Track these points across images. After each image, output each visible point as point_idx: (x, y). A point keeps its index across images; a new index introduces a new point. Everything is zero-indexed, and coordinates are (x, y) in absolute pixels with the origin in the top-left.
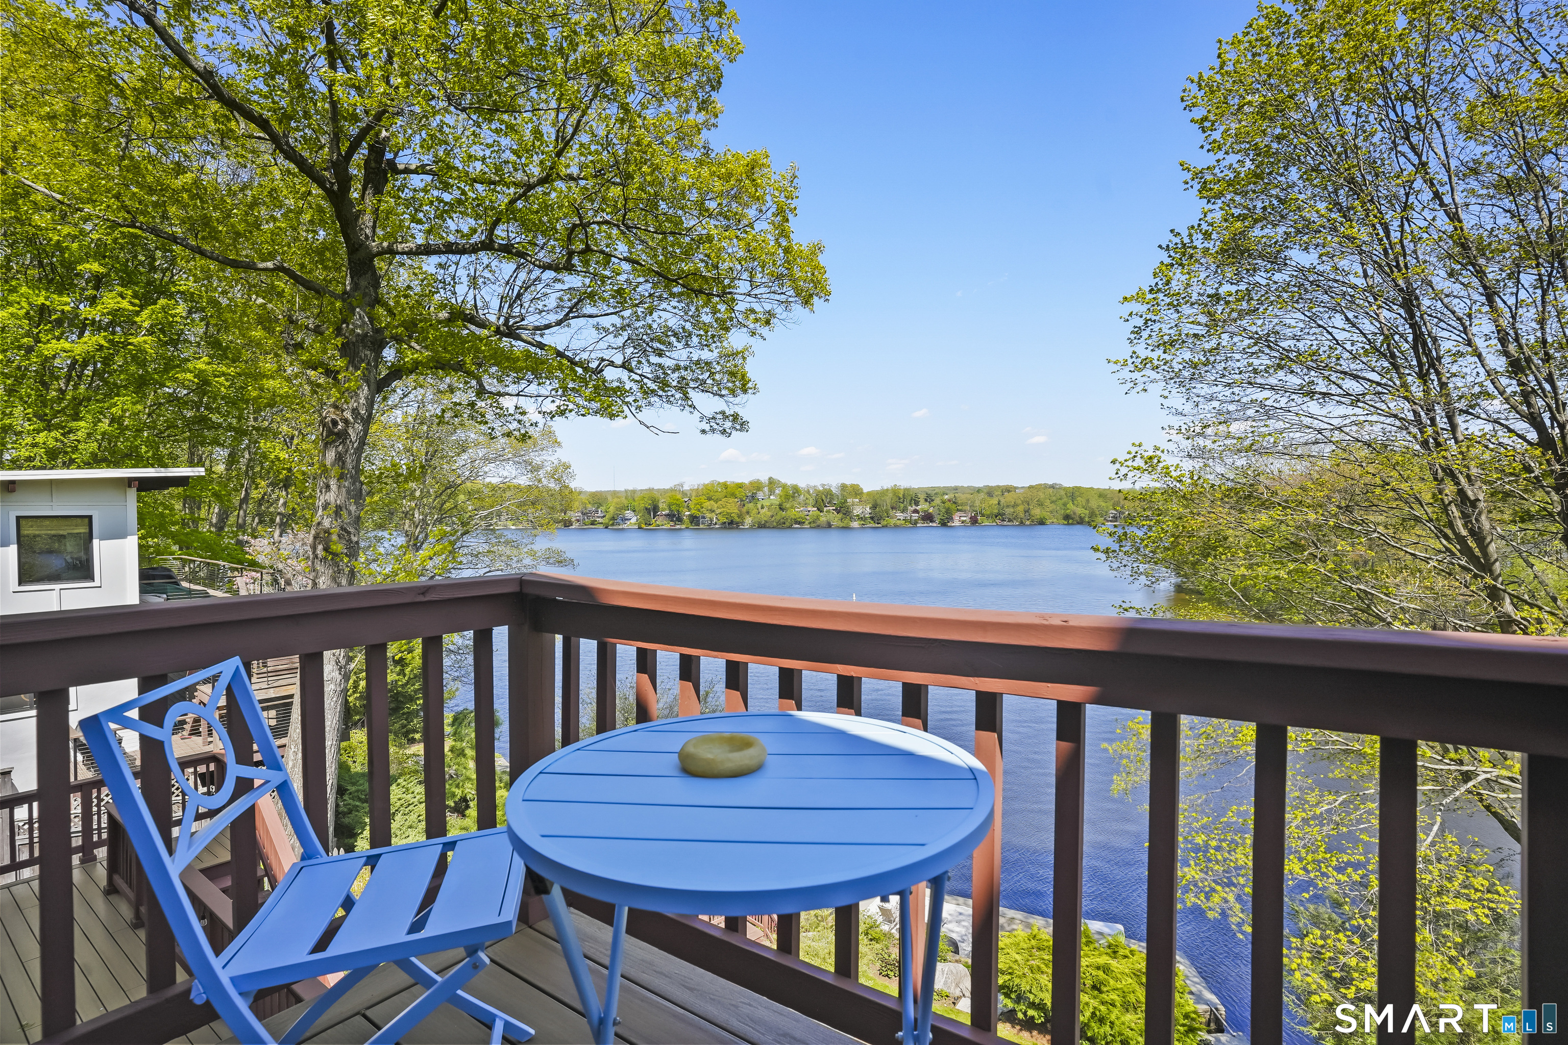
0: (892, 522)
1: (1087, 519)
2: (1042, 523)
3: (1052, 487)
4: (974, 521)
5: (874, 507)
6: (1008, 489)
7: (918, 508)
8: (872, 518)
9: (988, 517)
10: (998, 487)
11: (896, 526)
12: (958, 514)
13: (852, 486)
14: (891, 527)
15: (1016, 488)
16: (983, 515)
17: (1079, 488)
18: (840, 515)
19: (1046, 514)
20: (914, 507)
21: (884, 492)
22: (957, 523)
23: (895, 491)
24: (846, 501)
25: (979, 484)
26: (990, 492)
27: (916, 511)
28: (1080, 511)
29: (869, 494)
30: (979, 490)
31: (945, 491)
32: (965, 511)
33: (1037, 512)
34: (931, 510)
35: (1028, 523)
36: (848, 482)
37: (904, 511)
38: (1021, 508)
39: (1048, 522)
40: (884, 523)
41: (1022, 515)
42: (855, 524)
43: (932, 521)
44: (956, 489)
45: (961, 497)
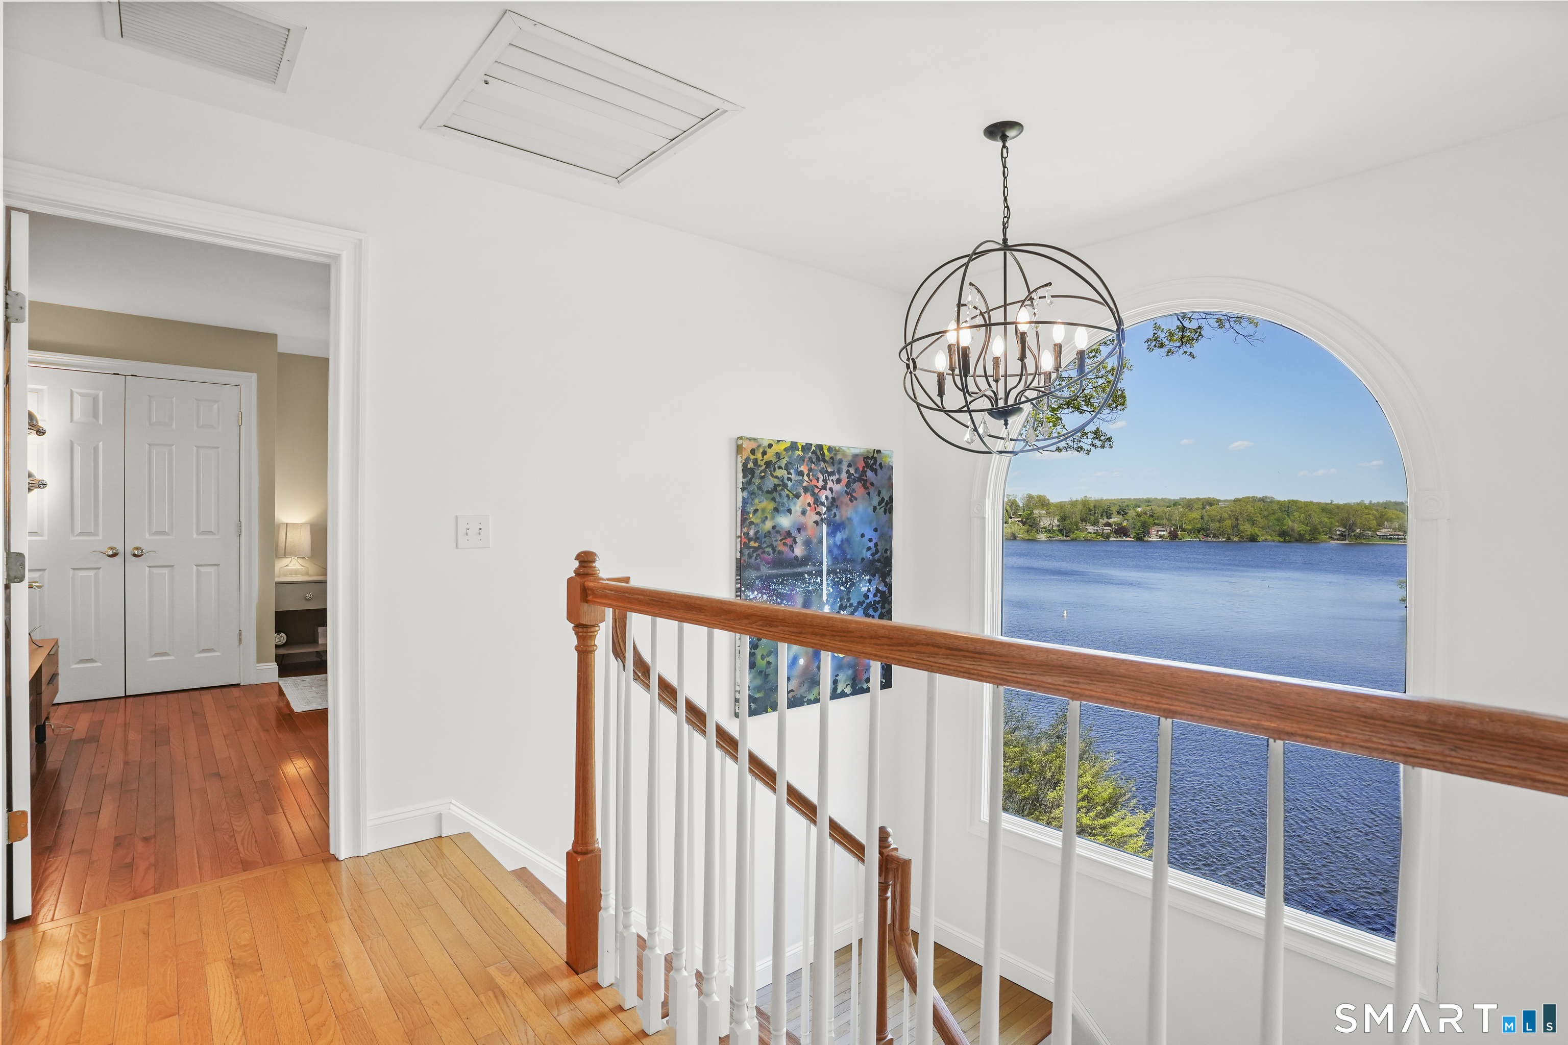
0: (1083, 535)
1: (1307, 537)
2: (1253, 539)
3: (1262, 500)
4: (1174, 536)
5: (1063, 519)
6: (1211, 502)
7: (1111, 521)
8: (1060, 531)
9: (1189, 532)
10: (1198, 499)
11: (1086, 540)
12: (1156, 528)
13: (1039, 497)
14: (1080, 541)
15: (1219, 501)
16: (1183, 530)
17: (1295, 502)
18: (1026, 527)
19: (1256, 530)
20: (1106, 520)
21: (1074, 504)
22: (1154, 538)
23: (1085, 503)
24: (1032, 513)
25: (1175, 496)
26: (1189, 504)
27: (1108, 525)
28: (1298, 527)
29: (1056, 505)
30: (1176, 503)
31: (1137, 503)
32: (1163, 526)
33: (1247, 528)
34: (1125, 524)
35: (1236, 539)
36: (1035, 493)
37: (1095, 523)
38: (1228, 523)
39: (1260, 539)
40: (1074, 536)
41: (1230, 531)
42: (1042, 537)
43: (1126, 535)
44: (1148, 501)
45: (1158, 510)
